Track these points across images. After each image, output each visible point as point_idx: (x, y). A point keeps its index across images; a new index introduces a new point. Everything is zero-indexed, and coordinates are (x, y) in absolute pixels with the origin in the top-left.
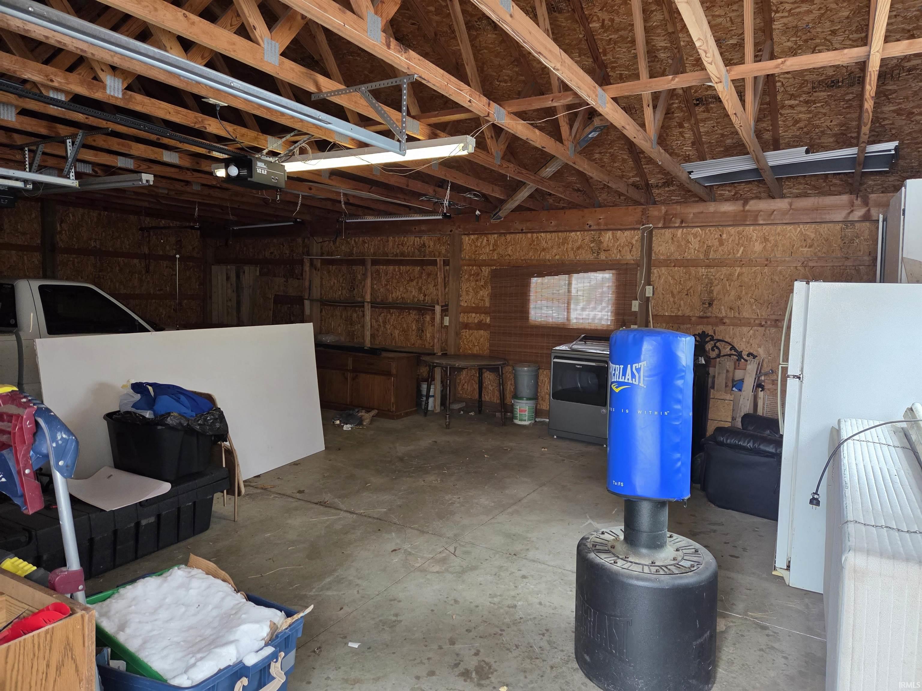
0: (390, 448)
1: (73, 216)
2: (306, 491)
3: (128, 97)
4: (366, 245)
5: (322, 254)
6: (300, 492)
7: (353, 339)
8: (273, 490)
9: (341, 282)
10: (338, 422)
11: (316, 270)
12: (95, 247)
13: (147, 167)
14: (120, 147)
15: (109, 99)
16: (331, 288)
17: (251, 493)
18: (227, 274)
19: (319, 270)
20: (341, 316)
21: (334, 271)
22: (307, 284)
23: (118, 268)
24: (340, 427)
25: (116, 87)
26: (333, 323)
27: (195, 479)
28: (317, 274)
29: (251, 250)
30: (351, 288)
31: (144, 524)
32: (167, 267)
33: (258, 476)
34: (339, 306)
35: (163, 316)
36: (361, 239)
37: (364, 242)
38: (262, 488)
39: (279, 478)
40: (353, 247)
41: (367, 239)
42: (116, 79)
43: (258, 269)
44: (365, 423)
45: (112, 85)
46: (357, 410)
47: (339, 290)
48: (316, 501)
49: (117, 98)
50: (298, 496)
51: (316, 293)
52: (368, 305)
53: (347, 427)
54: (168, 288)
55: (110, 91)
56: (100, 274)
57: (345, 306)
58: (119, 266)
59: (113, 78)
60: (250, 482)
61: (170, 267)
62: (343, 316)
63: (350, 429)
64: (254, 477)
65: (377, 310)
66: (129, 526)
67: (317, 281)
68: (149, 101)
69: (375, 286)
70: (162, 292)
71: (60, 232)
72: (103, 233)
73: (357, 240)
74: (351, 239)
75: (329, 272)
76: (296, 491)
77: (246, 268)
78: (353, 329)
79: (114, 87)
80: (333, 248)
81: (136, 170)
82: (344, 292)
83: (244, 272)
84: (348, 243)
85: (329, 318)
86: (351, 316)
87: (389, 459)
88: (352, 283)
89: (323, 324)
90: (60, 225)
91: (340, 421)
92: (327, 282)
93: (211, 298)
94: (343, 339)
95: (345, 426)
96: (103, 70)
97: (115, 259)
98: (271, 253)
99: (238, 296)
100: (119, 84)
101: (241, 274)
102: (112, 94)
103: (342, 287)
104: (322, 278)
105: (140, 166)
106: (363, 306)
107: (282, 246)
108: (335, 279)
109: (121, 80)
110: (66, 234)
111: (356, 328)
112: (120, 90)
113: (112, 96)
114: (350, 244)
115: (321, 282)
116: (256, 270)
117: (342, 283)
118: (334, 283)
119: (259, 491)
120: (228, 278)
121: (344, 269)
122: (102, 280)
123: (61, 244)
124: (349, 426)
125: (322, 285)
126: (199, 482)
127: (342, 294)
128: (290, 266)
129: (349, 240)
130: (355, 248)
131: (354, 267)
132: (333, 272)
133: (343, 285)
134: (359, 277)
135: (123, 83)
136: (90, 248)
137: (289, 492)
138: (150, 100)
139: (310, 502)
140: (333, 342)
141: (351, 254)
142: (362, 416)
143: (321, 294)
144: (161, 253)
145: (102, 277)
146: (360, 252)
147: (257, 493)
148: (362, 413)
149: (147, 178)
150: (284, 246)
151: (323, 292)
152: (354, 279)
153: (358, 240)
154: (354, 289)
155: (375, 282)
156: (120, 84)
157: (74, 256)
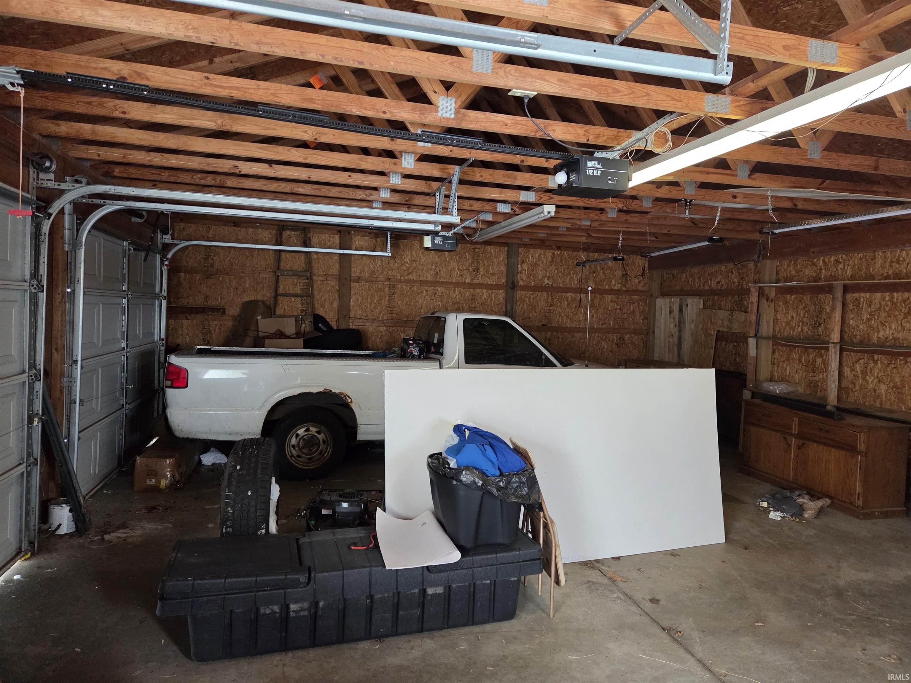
0: (830, 567)
1: (532, 257)
2: (662, 602)
3: (460, 116)
4: (841, 266)
5: (778, 281)
6: (654, 601)
7: (816, 391)
8: (622, 585)
9: (802, 315)
10: (765, 504)
11: (767, 300)
12: (548, 284)
13: (549, 198)
14: (506, 179)
15: (441, 121)
16: (788, 323)
17: (594, 580)
18: (670, 307)
19: (772, 301)
20: (800, 361)
21: (793, 302)
22: (753, 318)
23: (566, 303)
24: (766, 511)
25: (449, 107)
26: (788, 368)
27: (496, 553)
28: (769, 306)
29: (697, 280)
30: (815, 324)
31: (430, 593)
32: (611, 301)
33: (618, 558)
34: (798, 347)
35: (605, 350)
36: (833, 258)
37: (837, 261)
38: (610, 579)
39: (639, 570)
40: (821, 270)
41: (841, 257)
42: (449, 98)
43: (702, 301)
44: (806, 515)
45: (445, 106)
46: (797, 493)
47: (799, 326)
48: (666, 624)
49: (448, 119)
50: (648, 606)
51: (766, 329)
52: (835, 347)
53: (775, 515)
54: (611, 322)
55: (442, 112)
56: (551, 308)
57: (806, 348)
58: (567, 301)
59: (445, 98)
60: (603, 564)
61: (615, 302)
62: (803, 361)
63: (779, 519)
64: (612, 558)
65: (852, 354)
66: (413, 592)
67: (767, 315)
68: (483, 116)
69: (851, 321)
70: (605, 326)
71: (521, 272)
72: (556, 271)
73: (827, 260)
74: (819, 260)
75: (786, 303)
76: (648, 597)
77: (690, 300)
78: (817, 379)
79: (447, 108)
80: (794, 272)
81: (537, 202)
82: (806, 329)
83: (687, 305)
84: (814, 264)
85: (784, 362)
86: (814, 361)
87: (818, 587)
88: (817, 317)
89: (775, 369)
90: (521, 266)
91: (769, 504)
92: (783, 316)
93: (654, 332)
94: (801, 390)
95: (772, 513)
96: (435, 92)
97: (564, 294)
98: (719, 282)
99: (680, 331)
100: (451, 104)
101: (684, 307)
102: (444, 116)
103: (803, 322)
104: (776, 311)
105: (541, 198)
106: (827, 349)
107: (730, 274)
108: (793, 311)
109: (454, 100)
110: (525, 274)
111: (821, 377)
112: (453, 110)
113: (444, 118)
114: (816, 266)
115: (775, 316)
116: (700, 303)
117: (804, 317)
118: (792, 317)
119: (605, 581)
120: (671, 312)
121: (807, 298)
122: (552, 314)
123: (521, 283)
124: (779, 514)
125: (775, 320)
126: (502, 556)
127: (802, 331)
128: (739, 297)
129: (815, 260)
130: (823, 271)
131: (821, 297)
132: (791, 302)
133: (805, 320)
134: (828, 309)
135: (456, 102)
136: (544, 285)
137: (638, 596)
138: (484, 114)
139: (658, 623)
140: (785, 393)
141: (817, 279)
142: (804, 503)
143: (774, 331)
144: (607, 287)
145: (552, 311)
146: (831, 275)
147: (600, 584)
148: (804, 500)
149: (549, 209)
150: (732, 273)
151: (777, 329)
152: (821, 313)
153: (829, 260)
154: (820, 325)
155: (852, 316)
156: (453, 103)
157: (530, 293)
